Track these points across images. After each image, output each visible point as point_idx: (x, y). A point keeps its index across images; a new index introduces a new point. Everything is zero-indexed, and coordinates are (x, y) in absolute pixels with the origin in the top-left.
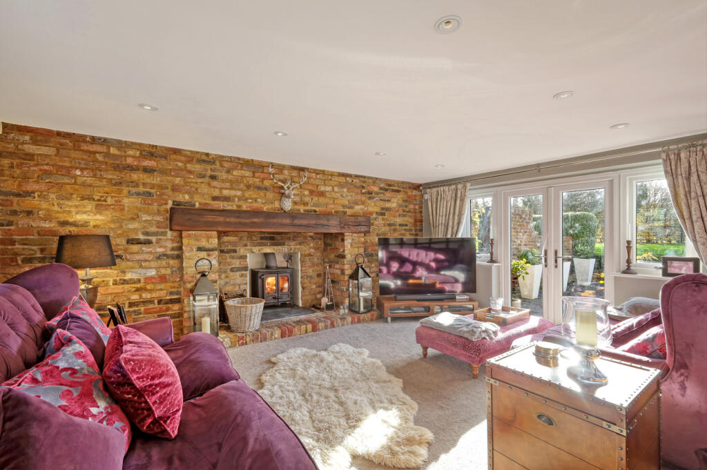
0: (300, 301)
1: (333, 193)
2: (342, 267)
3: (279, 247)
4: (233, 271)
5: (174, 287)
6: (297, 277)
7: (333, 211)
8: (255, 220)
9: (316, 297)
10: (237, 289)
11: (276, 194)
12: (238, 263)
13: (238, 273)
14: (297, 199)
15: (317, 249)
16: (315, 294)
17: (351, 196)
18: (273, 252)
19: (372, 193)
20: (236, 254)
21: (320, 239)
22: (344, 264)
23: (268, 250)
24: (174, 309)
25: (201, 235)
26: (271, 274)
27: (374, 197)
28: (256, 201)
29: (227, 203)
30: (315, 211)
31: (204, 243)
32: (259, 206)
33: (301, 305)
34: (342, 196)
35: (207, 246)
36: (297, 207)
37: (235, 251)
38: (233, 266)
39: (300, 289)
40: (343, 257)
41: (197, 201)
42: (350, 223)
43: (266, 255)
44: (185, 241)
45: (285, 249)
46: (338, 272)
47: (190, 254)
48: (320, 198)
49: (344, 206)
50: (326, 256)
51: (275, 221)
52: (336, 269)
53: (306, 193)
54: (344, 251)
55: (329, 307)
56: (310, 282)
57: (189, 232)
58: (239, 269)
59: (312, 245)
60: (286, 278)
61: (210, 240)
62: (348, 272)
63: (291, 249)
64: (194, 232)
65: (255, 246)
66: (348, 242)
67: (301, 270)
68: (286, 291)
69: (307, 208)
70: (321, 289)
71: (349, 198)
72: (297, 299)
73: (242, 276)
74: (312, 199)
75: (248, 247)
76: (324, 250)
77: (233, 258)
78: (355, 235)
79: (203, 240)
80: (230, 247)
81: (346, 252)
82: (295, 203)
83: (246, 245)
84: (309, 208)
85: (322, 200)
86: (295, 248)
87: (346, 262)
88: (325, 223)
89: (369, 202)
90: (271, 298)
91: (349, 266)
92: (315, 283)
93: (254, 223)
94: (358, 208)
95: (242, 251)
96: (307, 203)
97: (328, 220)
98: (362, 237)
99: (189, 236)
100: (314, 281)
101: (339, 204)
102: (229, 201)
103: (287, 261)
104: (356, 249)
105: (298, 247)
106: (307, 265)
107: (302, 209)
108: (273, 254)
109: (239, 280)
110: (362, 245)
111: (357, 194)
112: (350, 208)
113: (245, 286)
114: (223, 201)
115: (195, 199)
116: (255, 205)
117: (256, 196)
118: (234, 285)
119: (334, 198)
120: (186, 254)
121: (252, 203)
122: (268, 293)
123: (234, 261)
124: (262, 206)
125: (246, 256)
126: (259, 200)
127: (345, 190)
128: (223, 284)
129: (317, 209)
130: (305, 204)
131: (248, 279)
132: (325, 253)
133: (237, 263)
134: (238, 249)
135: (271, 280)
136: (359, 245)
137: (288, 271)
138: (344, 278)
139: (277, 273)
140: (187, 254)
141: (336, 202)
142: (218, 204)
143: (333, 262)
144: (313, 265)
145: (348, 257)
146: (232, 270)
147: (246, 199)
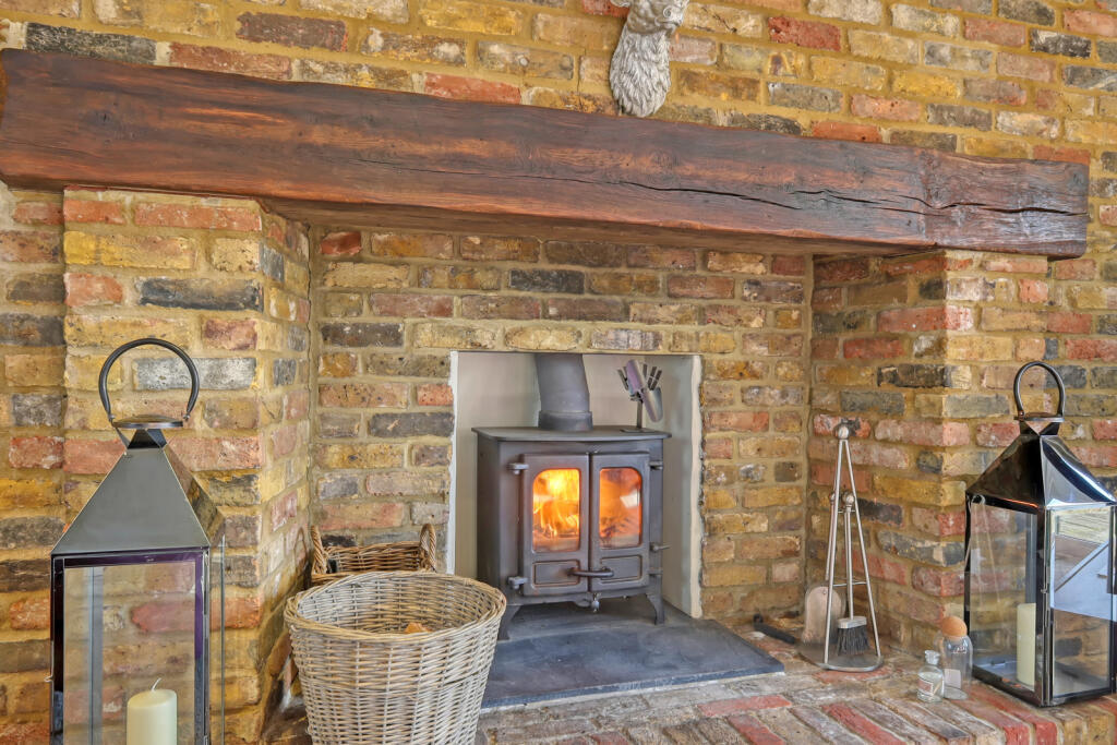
0: (695, 591)
1: (887, 37)
2: (923, 433)
3: (603, 326)
4: (380, 433)
5: (25, 501)
6: (684, 473)
7: (885, 133)
8: (466, 147)
9: (769, 577)
10: (397, 518)
11: (588, 25)
12: (405, 396)
13: (405, 445)
14: (698, 55)
15: (780, 344)
16: (768, 563)
17: (981, 58)
18: (578, 347)
19: (1085, 53)
20: (393, 352)
21: (799, 298)
22: (938, 421)
23: (549, 338)
24: (22, 619)
25: (169, 218)
26: (560, 453)
27: (1096, 74)
28: (479, 53)
29: (326, 56)
30: (791, 127)
31: (184, 262)
32: (497, 80)
33: (696, 611)
34: (931, 53)
35: (203, 277)
36: (698, 101)
37: (392, 336)
38: (383, 408)
39: (696, 535)
40: (938, 379)
41: (165, 36)
42: (983, 197)
43: (542, 359)
44: (77, 243)
45: (629, 337)
46: (903, 461)
47: (105, 317)
48: (817, 60)
49: (940, 111)
50: (827, 380)
51: (577, 156)
52: (886, 442)
53: (749, 25)
54: (939, 346)
55: (849, 646)
56: (742, 501)
57: (100, 196)
58: (408, 425)
59: (756, 323)
60: (631, 478)
61: (221, 245)
62: (962, 462)
63: (657, 339)
64: (128, 198)
65: (487, 315)
66: (963, 295)
67: (703, 444)
68: (627, 536)
69: (746, 108)
70: (794, 539)
71: (971, 66)
72: (683, 578)
73: (421, 456)
74: (777, 61)
75: (455, 321)
76: (815, 352)
77: (382, 367)
78: (1002, 262)
79: (182, 244)
80: (368, 318)
81: (953, 353)
82: (687, 78)
83: (444, 310)
84: (759, 108)
85: (830, 70)
86: (677, 336)
87: (947, 411)
88: (851, 186)
89: (1072, 94)
90: (554, 570)
91: (963, 428)
92: (767, 510)
93: (462, 160)
94: (1013, 123)
95: (425, 337)
96: (753, 83)
97: (866, 173)
98: (1036, 276)
99: (102, 215)
100: (760, 498)
101: (913, 98)
102: (334, 47)
103: (639, 397)
104: (1005, 341)
105: (689, 329)
106: (733, 420)
107: (722, 109)
108: (575, 358)
109: (407, 478)
110: (1035, 322)
111: (1011, 46)
112: (970, 123)
113: (436, 507)
114: (305, 43)
115: (153, 24)
116: (477, 77)
117: (480, 28)
118: (385, 498)
119: (892, 66)
120: (86, 319)
121: (458, 62)
122: (547, 548)
123: (385, 383)
124: (514, 82)
125: (444, 363)
126: (495, 49)
127: (951, 23)
128: (334, 490)
129: (803, 120)
130: (743, 87)
131: (454, 473)
132: (824, 366)
133: (399, 395)
134: (405, 325)
135: (559, 485)
136: (1017, 319)
137: (644, 443)
138: (937, 492)
139: (591, 451)
140: (89, 320)
141: (899, 84)
142: (279, 60)
143: (863, 408)
144: (761, 421)
145: (963, 377)
146: (376, 427)
147: (431, 42)
